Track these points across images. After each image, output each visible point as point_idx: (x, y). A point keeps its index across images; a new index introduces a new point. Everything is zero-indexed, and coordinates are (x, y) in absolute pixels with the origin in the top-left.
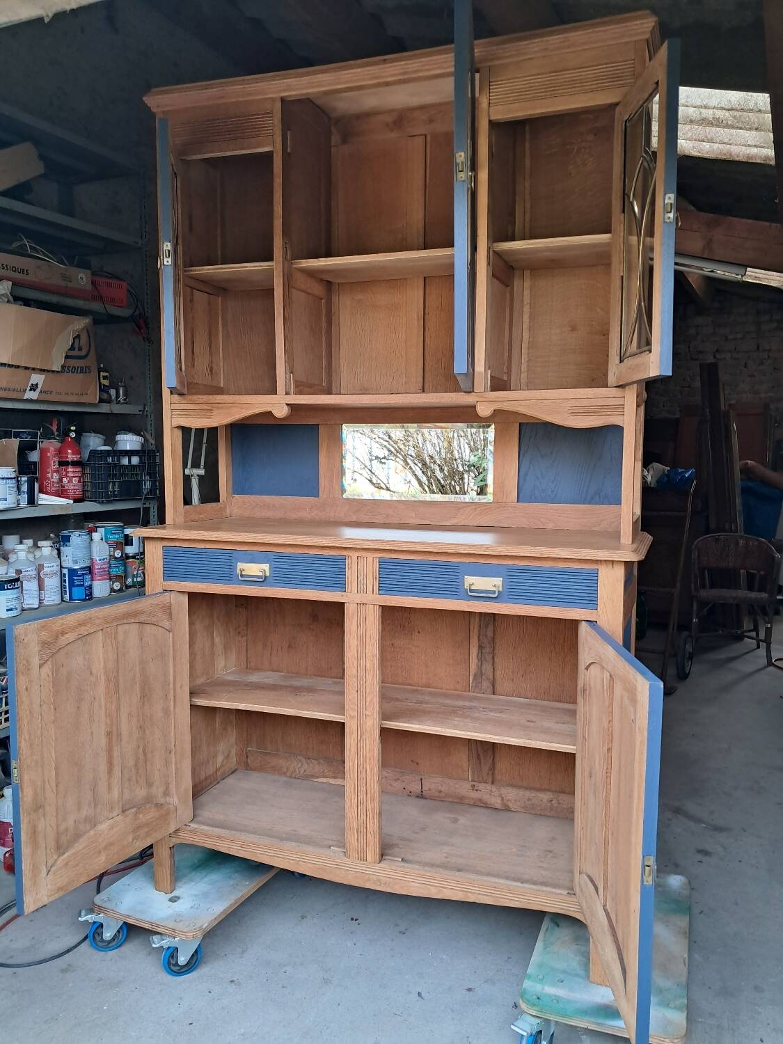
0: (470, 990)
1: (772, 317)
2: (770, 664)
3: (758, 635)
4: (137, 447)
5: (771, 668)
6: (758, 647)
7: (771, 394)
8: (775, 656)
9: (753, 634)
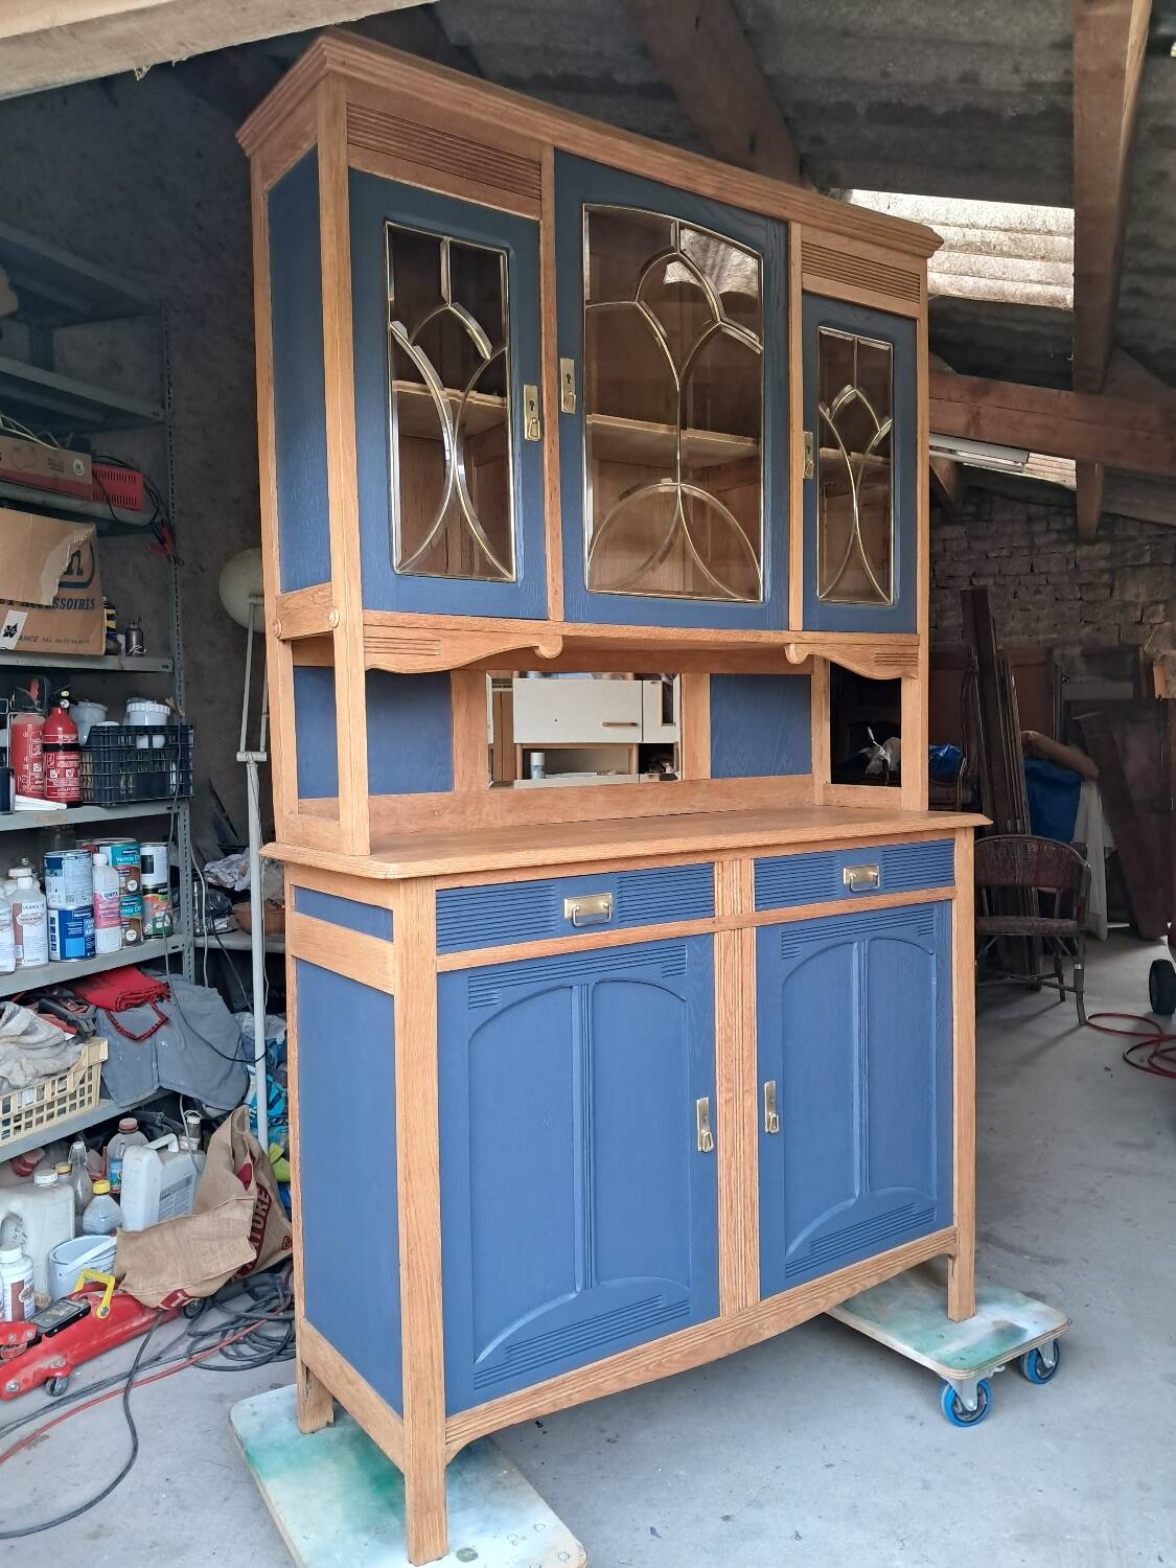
0: (727, 1518)
1: (1048, 525)
2: (1083, 1023)
3: (1061, 981)
4: (160, 721)
5: (1085, 1029)
6: (1063, 999)
7: (1054, 636)
8: (1089, 1010)
9: (1055, 980)
